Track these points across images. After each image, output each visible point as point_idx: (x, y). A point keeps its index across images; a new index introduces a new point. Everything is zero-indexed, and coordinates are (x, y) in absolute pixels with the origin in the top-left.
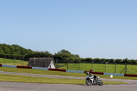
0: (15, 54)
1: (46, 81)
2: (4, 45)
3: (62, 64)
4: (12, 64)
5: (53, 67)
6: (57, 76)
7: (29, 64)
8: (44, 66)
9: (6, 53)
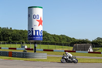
0: (63, 42)
1: (87, 61)
2: (54, 35)
3: (98, 48)
4: (61, 49)
5: (91, 50)
6: (95, 57)
7: (73, 49)
8: (85, 50)
9: (56, 41)
